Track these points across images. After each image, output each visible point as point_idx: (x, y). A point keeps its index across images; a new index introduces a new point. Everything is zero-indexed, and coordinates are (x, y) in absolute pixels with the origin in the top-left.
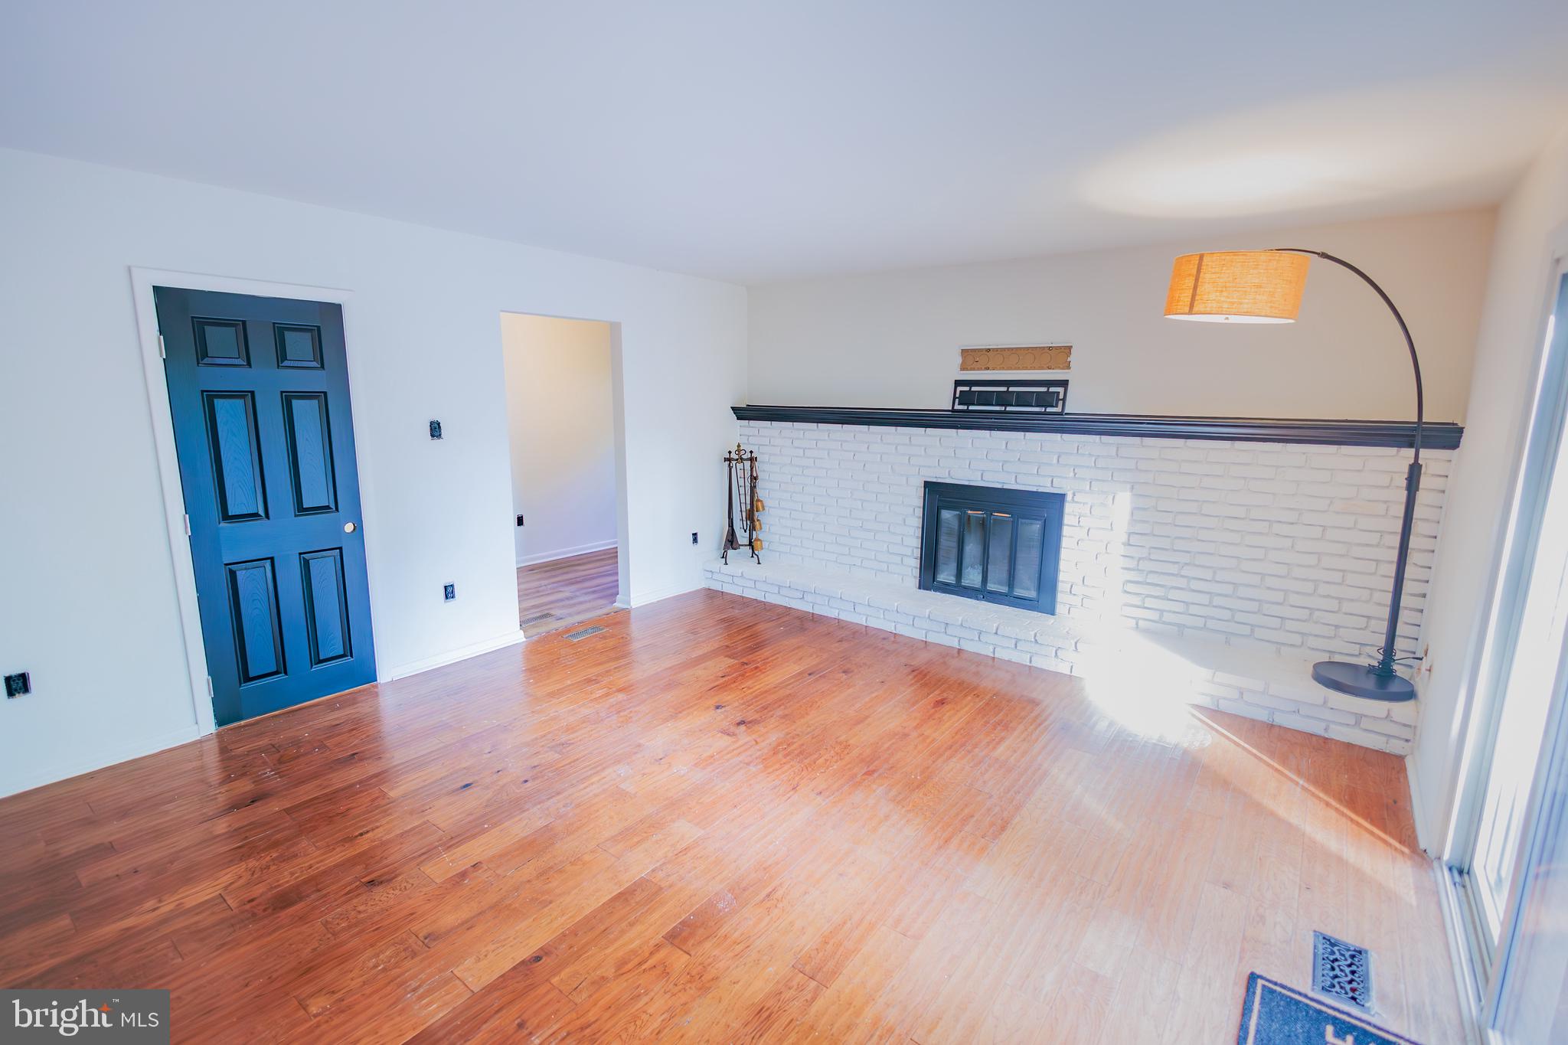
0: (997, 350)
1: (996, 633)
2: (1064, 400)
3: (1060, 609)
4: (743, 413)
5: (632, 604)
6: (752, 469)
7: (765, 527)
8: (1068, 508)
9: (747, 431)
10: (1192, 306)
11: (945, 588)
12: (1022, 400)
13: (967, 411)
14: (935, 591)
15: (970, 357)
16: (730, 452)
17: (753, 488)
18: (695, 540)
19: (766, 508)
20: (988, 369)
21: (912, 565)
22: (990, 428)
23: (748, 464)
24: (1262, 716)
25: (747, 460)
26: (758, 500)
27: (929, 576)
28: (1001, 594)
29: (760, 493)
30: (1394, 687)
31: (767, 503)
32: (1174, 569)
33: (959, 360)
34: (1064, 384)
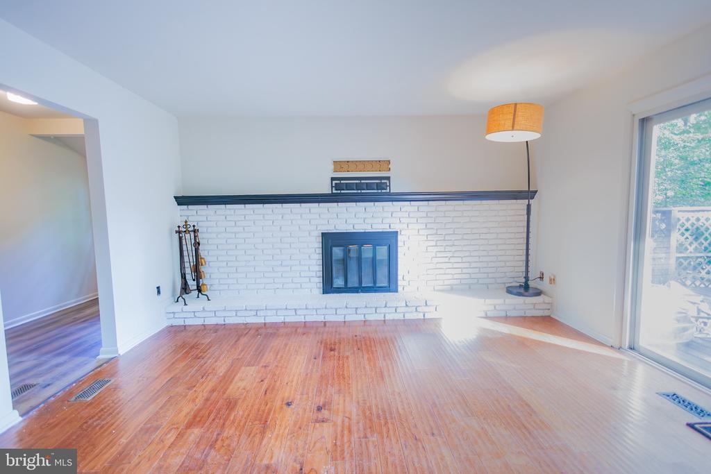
0: (352, 161)
1: (386, 306)
2: (390, 186)
3: (400, 289)
4: (182, 201)
5: (119, 352)
6: (195, 237)
7: (207, 276)
8: (400, 238)
9: (188, 213)
10: (513, 127)
11: (339, 290)
12: (369, 186)
13: (340, 193)
14: (333, 293)
15: (338, 165)
16: (179, 227)
17: (197, 250)
18: (159, 292)
19: (207, 263)
20: (348, 171)
21: (317, 281)
22: (356, 201)
23: (192, 234)
24: (503, 314)
25: (191, 231)
26: (201, 258)
27: (328, 286)
28: (370, 287)
29: (202, 253)
30: (531, 291)
31: (207, 259)
32: (447, 260)
33: (333, 167)
34: (388, 178)
